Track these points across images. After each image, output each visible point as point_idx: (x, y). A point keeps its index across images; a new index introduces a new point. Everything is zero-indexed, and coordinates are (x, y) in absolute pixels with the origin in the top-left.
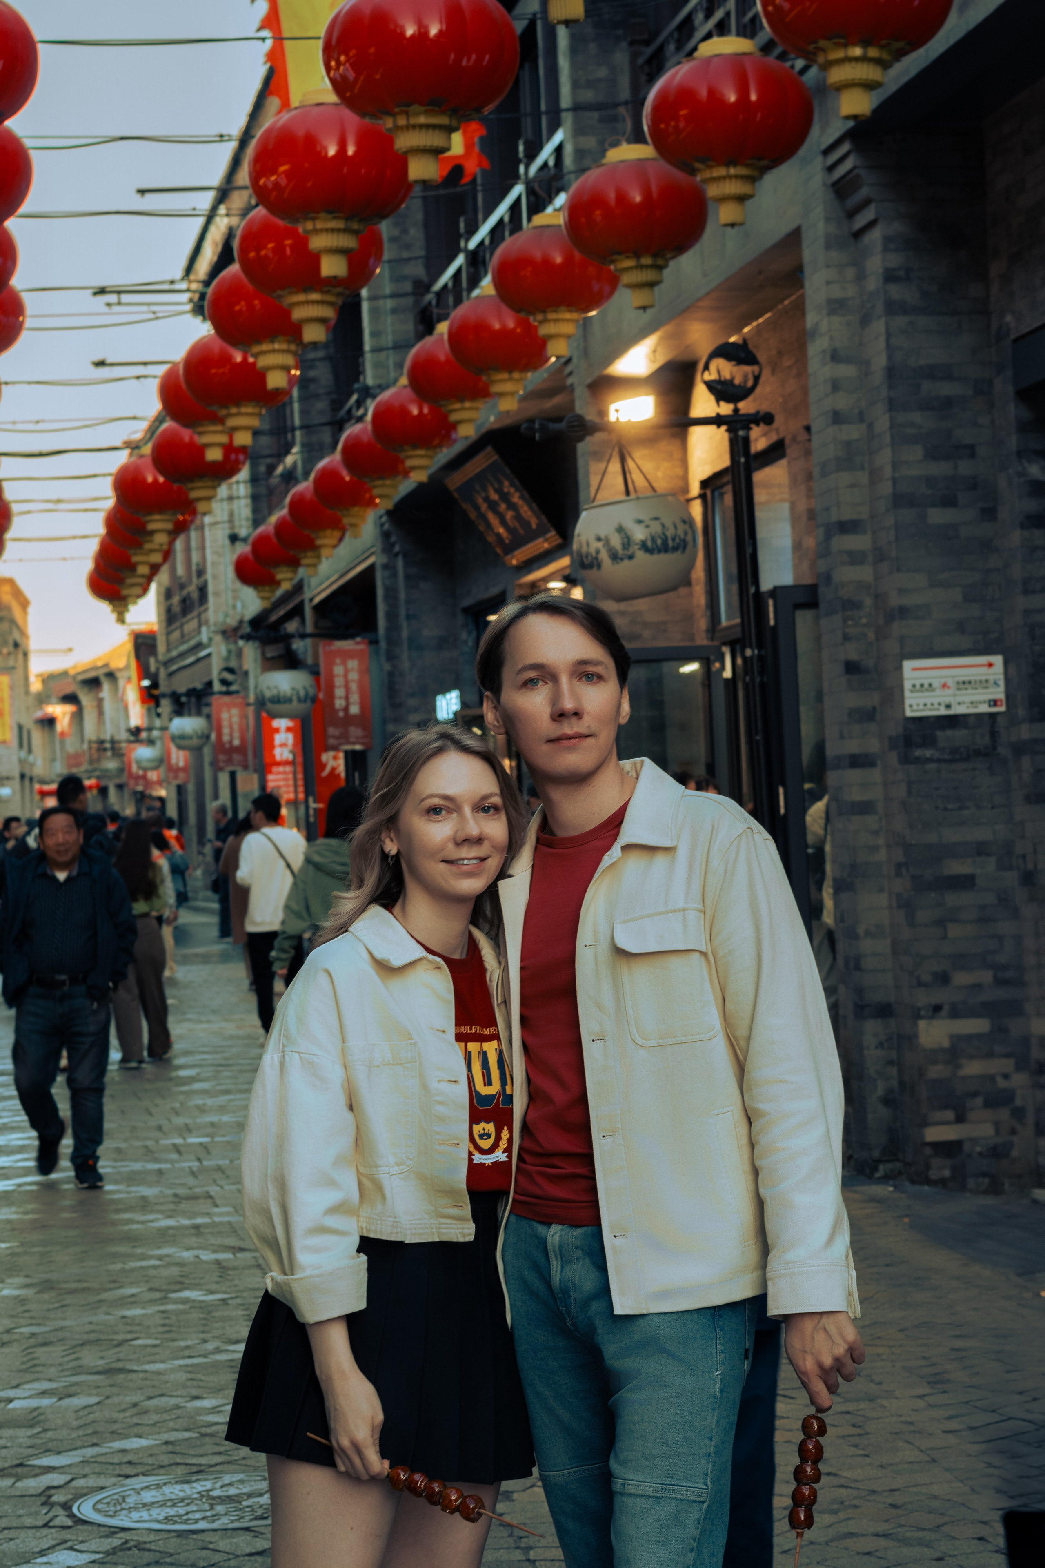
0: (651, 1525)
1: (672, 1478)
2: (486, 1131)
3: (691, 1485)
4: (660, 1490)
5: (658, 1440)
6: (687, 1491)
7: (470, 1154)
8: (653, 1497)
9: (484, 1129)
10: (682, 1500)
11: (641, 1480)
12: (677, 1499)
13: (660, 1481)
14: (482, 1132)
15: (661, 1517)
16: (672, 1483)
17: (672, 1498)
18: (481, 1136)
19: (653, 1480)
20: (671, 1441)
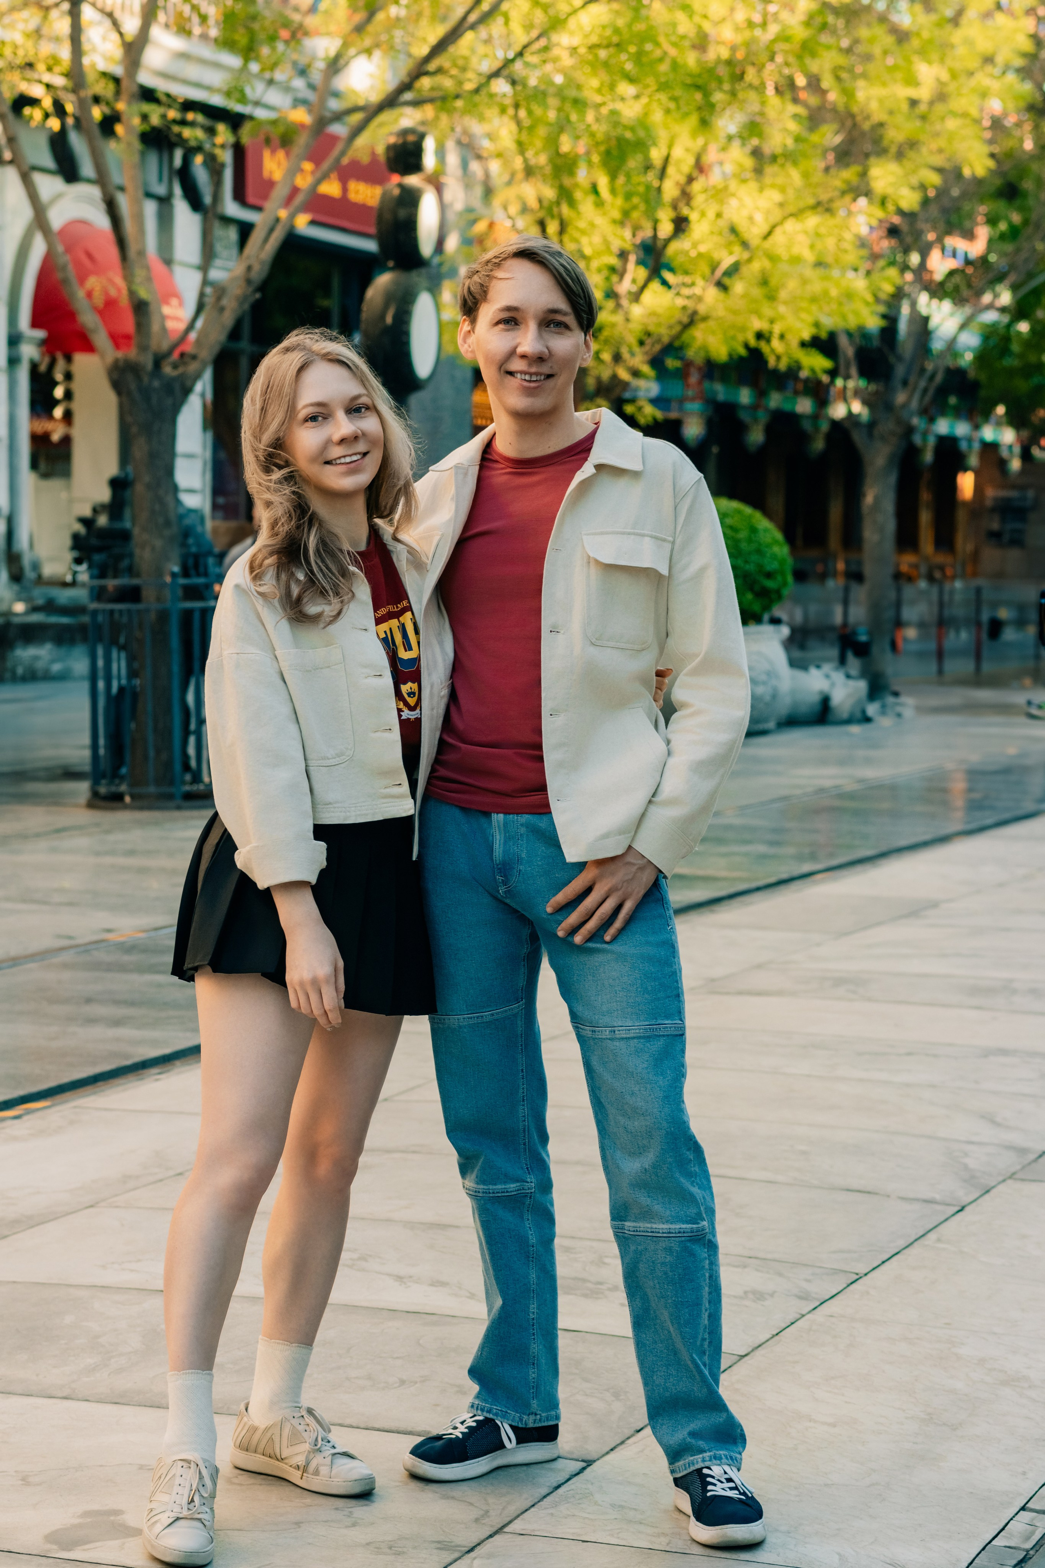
0: (647, 1061)
1: (656, 1019)
2: (413, 690)
3: (672, 1022)
4: (649, 1030)
5: (639, 989)
6: (670, 1028)
7: (399, 711)
8: (643, 1037)
9: (411, 688)
10: (668, 1035)
11: (630, 1025)
12: (664, 1036)
13: (647, 1023)
14: (410, 690)
15: (654, 1053)
16: (657, 1023)
17: (660, 1036)
18: (409, 694)
19: (641, 1024)
20: (650, 988)
